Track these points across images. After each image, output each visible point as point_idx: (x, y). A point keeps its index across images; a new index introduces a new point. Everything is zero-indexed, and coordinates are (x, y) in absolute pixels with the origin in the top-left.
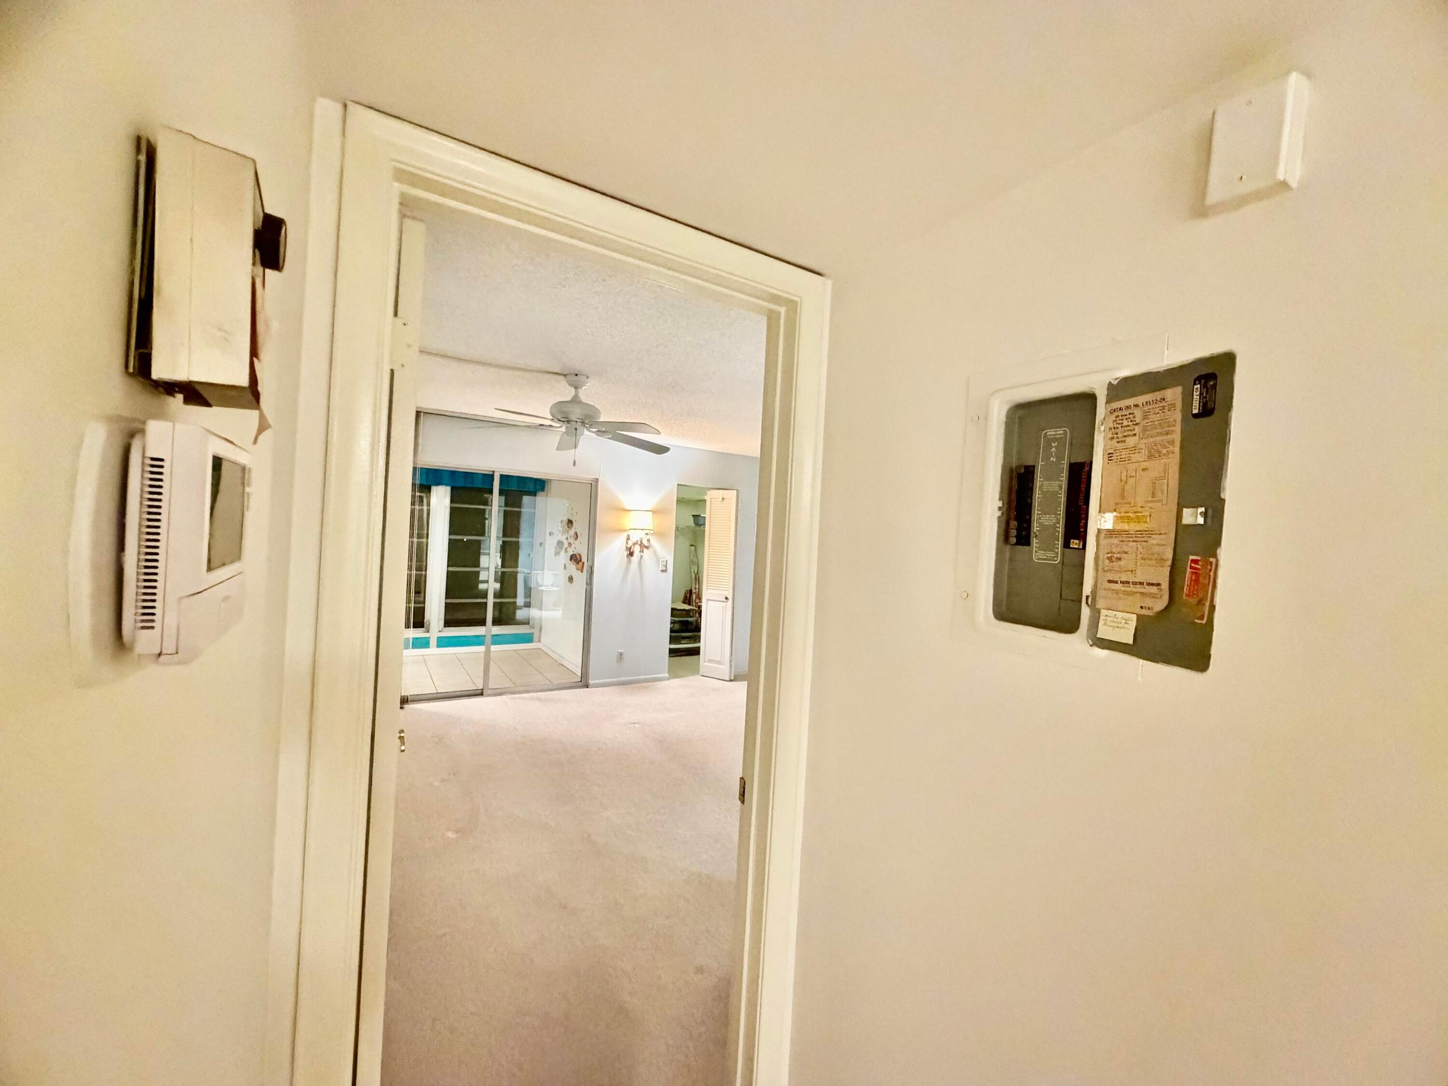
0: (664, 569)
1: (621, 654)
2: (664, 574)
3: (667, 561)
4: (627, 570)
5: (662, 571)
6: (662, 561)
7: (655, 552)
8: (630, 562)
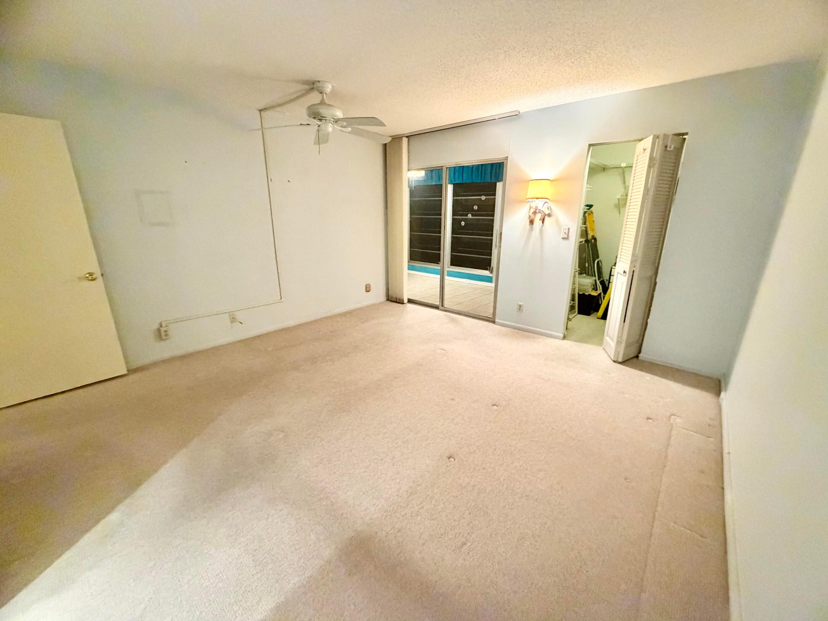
0: (566, 236)
1: (520, 306)
2: (565, 242)
3: (569, 229)
4: (529, 237)
5: (563, 238)
6: (564, 228)
7: (557, 221)
8: (531, 229)
